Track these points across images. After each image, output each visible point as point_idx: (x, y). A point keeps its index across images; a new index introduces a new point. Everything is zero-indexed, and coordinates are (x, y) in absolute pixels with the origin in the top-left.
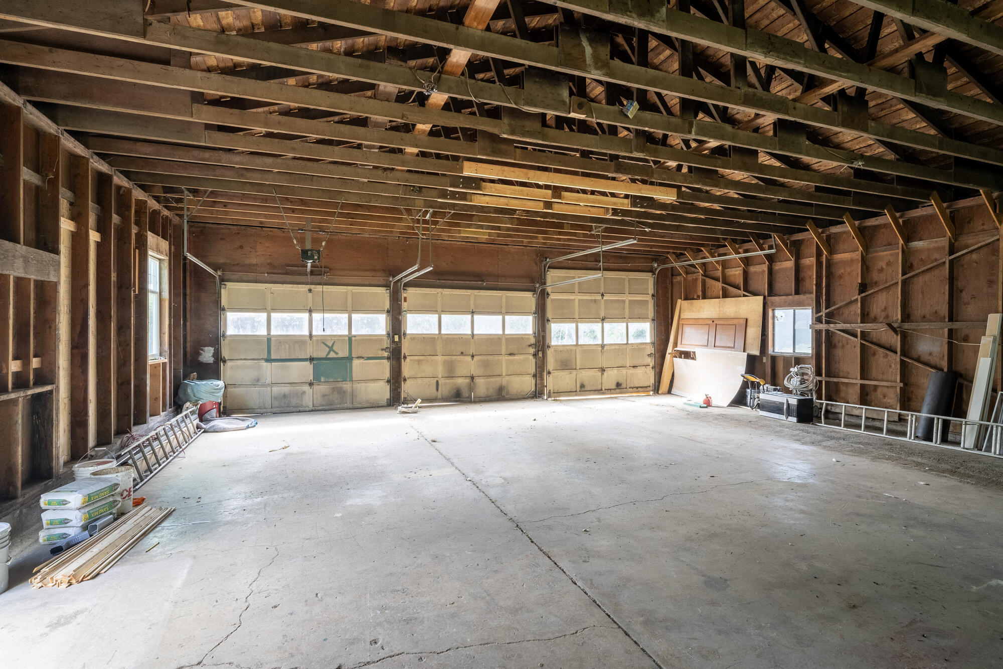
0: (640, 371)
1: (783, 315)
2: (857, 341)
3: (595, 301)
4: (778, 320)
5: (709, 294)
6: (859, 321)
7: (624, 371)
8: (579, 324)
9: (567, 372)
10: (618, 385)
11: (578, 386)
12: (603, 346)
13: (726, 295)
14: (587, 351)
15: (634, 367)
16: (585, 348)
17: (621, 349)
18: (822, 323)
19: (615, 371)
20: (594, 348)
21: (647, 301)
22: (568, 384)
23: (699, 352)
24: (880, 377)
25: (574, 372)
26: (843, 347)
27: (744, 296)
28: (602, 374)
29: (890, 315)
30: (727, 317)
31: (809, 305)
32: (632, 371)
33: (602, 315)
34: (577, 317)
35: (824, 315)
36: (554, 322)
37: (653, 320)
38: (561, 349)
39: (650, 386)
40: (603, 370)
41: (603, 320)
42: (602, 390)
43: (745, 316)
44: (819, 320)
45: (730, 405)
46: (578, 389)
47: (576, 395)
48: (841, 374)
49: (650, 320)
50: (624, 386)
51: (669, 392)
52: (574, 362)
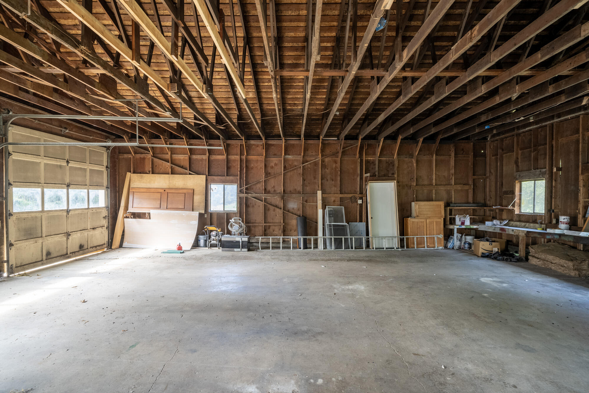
0: (98, 232)
1: (217, 188)
2: (262, 204)
3: (60, 166)
4: (213, 191)
5: (157, 170)
6: (263, 193)
7: (85, 233)
8: (45, 190)
9: (32, 241)
10: (81, 247)
11: (44, 254)
12: (68, 211)
13: (173, 173)
14: (53, 217)
15: (93, 229)
16: (51, 214)
17: (84, 213)
18: (243, 193)
19: (79, 234)
20: (60, 213)
21: (102, 172)
22: (33, 254)
23: (152, 212)
24: (271, 221)
25: (40, 241)
26: (253, 206)
27: (190, 174)
28: (68, 238)
29: (276, 190)
30: (176, 188)
31: (235, 183)
32: (92, 232)
33: (67, 181)
34: (42, 181)
35: (245, 189)
36: (17, 187)
37: (107, 188)
38: (25, 216)
39: (105, 244)
40: (68, 235)
41: (68, 186)
42: (67, 254)
43: (192, 188)
44: (241, 191)
45: (191, 249)
46: (44, 258)
47: (43, 264)
48: (252, 221)
49: (105, 188)
50: (86, 247)
51: (121, 246)
52: (40, 231)
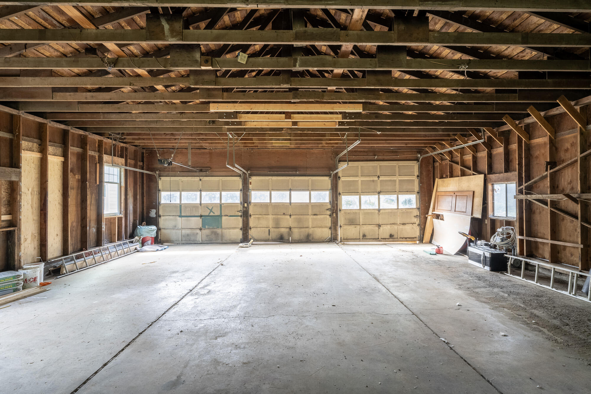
0: (408, 227)
1: (499, 188)
2: (548, 208)
3: (373, 181)
4: (496, 192)
5: (455, 174)
6: (549, 192)
7: (396, 227)
8: (362, 196)
9: (353, 226)
10: (391, 236)
11: (361, 235)
12: (379, 210)
13: (463, 174)
14: (368, 213)
15: (403, 224)
16: (366, 211)
17: (392, 213)
19: (389, 227)
20: (373, 211)
21: (414, 180)
22: (354, 234)
23: (446, 215)
25: (358, 227)
27: (474, 174)
28: (379, 228)
30: (462, 190)
31: (513, 180)
32: (401, 227)
33: (379, 190)
34: (360, 191)
35: (524, 188)
36: (344, 195)
37: (418, 193)
38: (349, 211)
39: (416, 238)
40: (379, 226)
41: (379, 193)
42: (379, 239)
43: (473, 190)
44: (521, 192)
45: (455, 255)
46: (361, 238)
47: (360, 241)
49: (416, 193)
50: (395, 236)
51: (430, 242)
52: (358, 220)
